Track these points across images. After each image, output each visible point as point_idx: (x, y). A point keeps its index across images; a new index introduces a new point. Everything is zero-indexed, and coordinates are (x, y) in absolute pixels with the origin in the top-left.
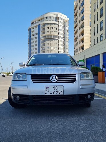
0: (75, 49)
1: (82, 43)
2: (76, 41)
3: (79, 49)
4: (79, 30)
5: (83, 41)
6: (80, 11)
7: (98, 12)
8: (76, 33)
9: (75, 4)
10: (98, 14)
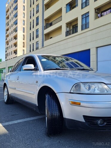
0: (7, 53)
1: (15, 47)
2: (8, 44)
3: (12, 53)
4: (12, 33)
5: (16, 45)
6: (12, 15)
7: (33, 20)
8: (8, 36)
9: (6, 6)
10: (33, 22)
